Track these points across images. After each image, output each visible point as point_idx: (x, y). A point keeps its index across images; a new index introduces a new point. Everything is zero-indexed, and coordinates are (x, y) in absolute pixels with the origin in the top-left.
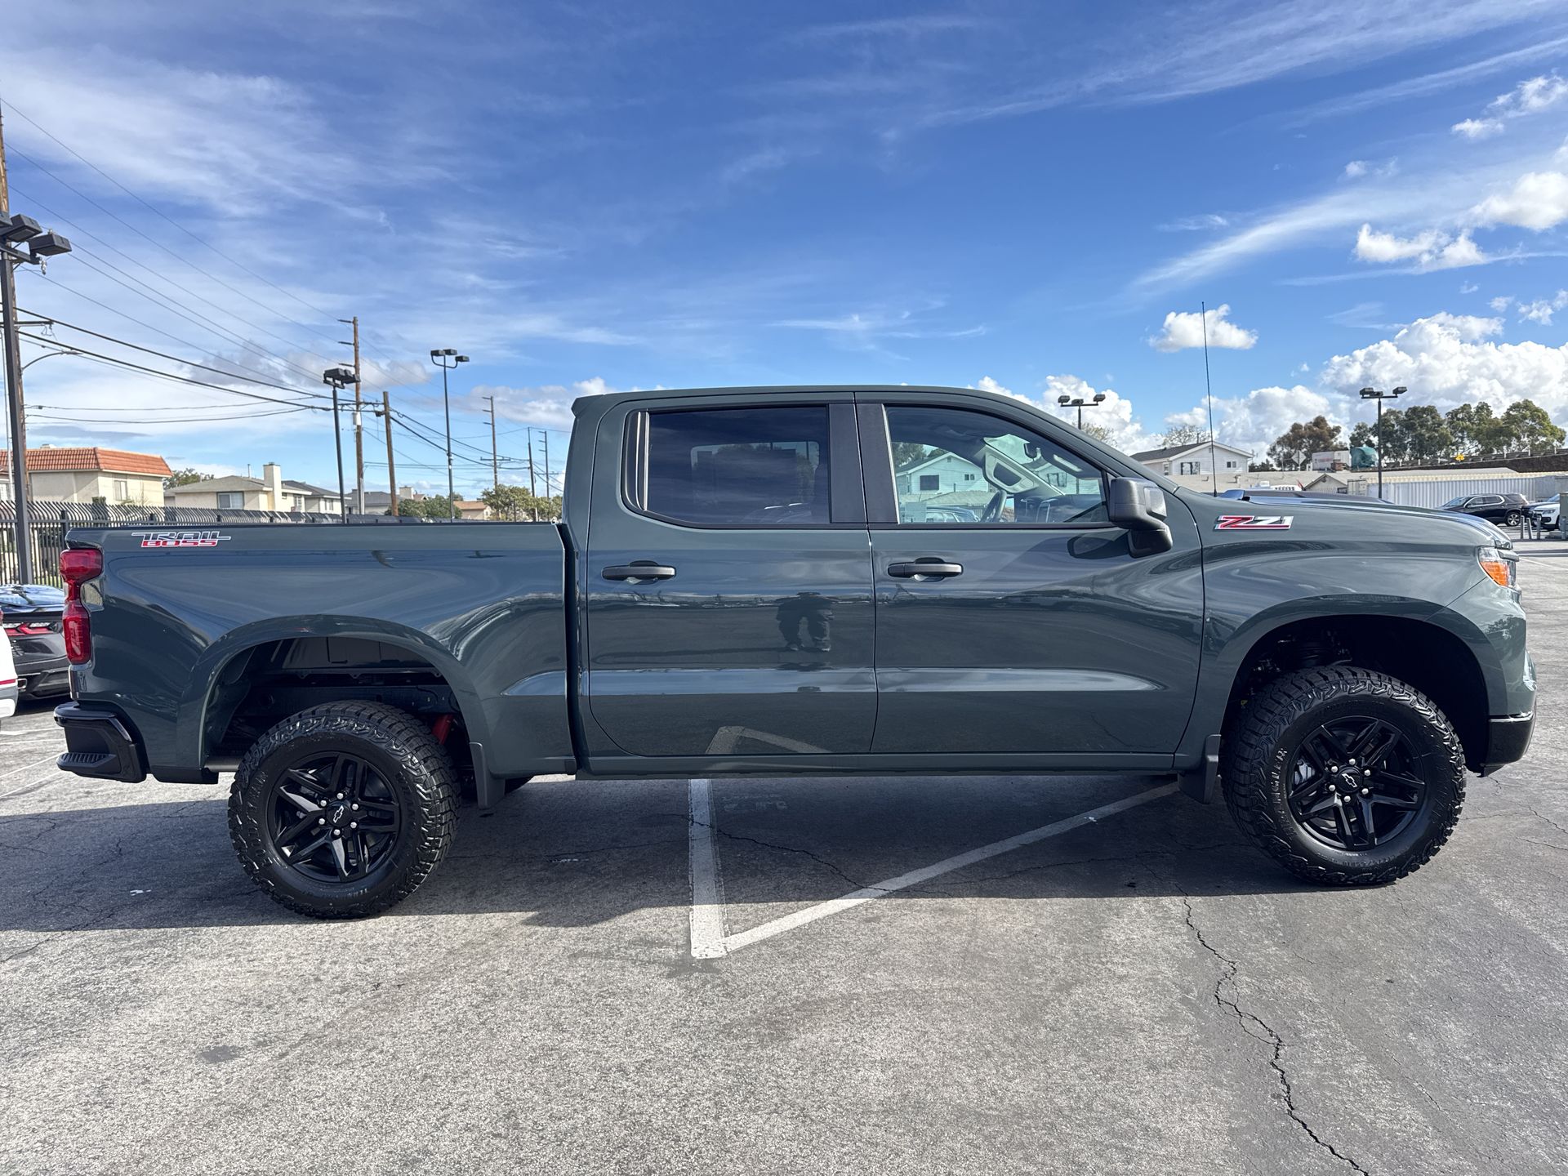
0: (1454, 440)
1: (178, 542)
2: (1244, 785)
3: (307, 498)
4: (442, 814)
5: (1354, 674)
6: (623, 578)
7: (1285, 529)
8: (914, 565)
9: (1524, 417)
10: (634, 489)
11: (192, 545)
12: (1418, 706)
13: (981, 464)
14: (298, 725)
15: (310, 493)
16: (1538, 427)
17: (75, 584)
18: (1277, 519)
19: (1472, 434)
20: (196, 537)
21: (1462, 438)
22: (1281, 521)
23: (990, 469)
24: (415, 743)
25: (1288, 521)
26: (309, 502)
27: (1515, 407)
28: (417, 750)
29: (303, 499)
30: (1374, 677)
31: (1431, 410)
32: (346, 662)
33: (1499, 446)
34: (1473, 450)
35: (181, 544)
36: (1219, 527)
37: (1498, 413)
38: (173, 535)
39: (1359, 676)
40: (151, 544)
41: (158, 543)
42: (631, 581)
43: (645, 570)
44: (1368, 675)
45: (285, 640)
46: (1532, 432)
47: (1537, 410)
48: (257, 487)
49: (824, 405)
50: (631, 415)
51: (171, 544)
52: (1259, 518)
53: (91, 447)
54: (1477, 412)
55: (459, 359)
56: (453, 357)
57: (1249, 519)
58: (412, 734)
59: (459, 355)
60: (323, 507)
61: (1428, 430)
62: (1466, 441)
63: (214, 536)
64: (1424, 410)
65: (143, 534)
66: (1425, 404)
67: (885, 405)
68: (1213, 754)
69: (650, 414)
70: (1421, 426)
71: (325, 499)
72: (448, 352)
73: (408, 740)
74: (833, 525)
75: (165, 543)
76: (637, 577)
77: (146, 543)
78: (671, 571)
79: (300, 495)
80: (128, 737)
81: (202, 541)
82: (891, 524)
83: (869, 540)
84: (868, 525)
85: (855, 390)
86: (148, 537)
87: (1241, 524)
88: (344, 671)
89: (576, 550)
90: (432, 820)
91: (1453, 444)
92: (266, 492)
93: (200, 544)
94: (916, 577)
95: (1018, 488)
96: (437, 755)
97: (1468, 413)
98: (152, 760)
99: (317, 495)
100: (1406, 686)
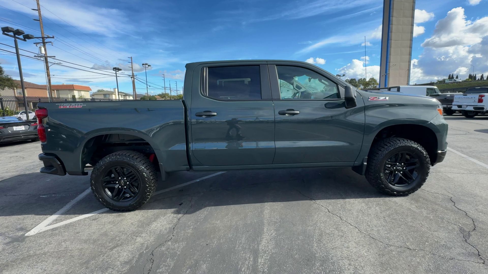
0: (359, 85)
1: (70, 107)
2: (372, 173)
3: (124, 95)
4: (152, 180)
5: (399, 141)
6: (201, 116)
7: (387, 100)
8: (286, 111)
9: (372, 81)
10: (204, 89)
11: (74, 107)
12: (418, 148)
13: (293, 84)
14: (108, 159)
15: (124, 94)
16: (375, 83)
17: (40, 119)
18: (384, 98)
19: (362, 84)
20: (75, 105)
21: (360, 85)
22: (385, 98)
23: (295, 86)
24: (143, 162)
25: (387, 98)
26: (125, 96)
27: (371, 79)
28: (143, 164)
29: (123, 96)
30: (406, 141)
31: (355, 79)
32: (124, 140)
33: (367, 87)
34: (362, 87)
35: (71, 107)
36: (369, 100)
37: (367, 80)
38: (69, 104)
39: (401, 141)
40: (62, 107)
41: (64, 107)
42: (204, 117)
43: (208, 114)
44: (404, 140)
45: (106, 135)
46: (373, 84)
47: (375, 80)
48: (112, 93)
49: (259, 65)
50: (203, 68)
51: (68, 107)
52: (380, 98)
53: (72, 84)
54: (363, 80)
55: (149, 66)
56: (147, 65)
57: (377, 98)
58: (141, 159)
59: (149, 65)
60: (128, 98)
61: (354, 83)
62: (361, 86)
63: (81, 105)
64: (353, 79)
65: (60, 104)
66: (354, 78)
67: (276, 65)
68: (365, 162)
69: (208, 68)
70: (353, 82)
71: (128, 96)
72: (146, 64)
73: (140, 161)
74: (262, 99)
75: (66, 107)
76: (205, 115)
77: (60, 107)
78: (216, 114)
79: (122, 95)
80: (59, 163)
81: (77, 106)
82: (279, 99)
83: (273, 103)
84: (272, 100)
85: (267, 61)
86: (61, 105)
87: (375, 99)
88: (124, 142)
89: (187, 108)
90: (149, 182)
91: (358, 86)
92: (114, 94)
93: (77, 107)
94: (287, 115)
95: (302, 90)
96: (150, 165)
97: (362, 80)
98: (67, 170)
99: (126, 95)
100: (415, 143)
